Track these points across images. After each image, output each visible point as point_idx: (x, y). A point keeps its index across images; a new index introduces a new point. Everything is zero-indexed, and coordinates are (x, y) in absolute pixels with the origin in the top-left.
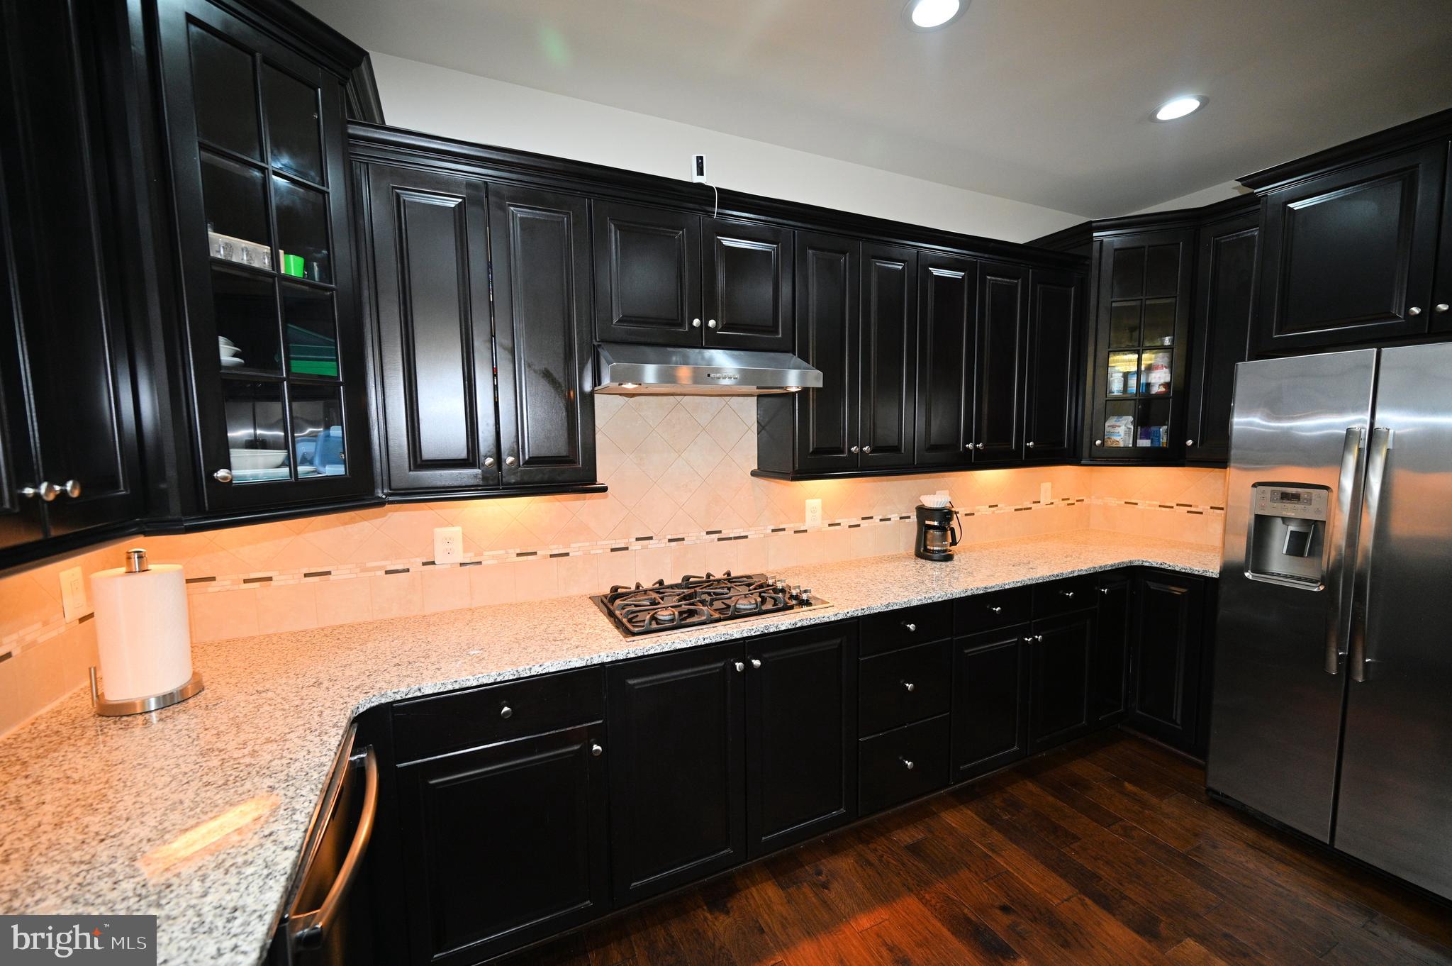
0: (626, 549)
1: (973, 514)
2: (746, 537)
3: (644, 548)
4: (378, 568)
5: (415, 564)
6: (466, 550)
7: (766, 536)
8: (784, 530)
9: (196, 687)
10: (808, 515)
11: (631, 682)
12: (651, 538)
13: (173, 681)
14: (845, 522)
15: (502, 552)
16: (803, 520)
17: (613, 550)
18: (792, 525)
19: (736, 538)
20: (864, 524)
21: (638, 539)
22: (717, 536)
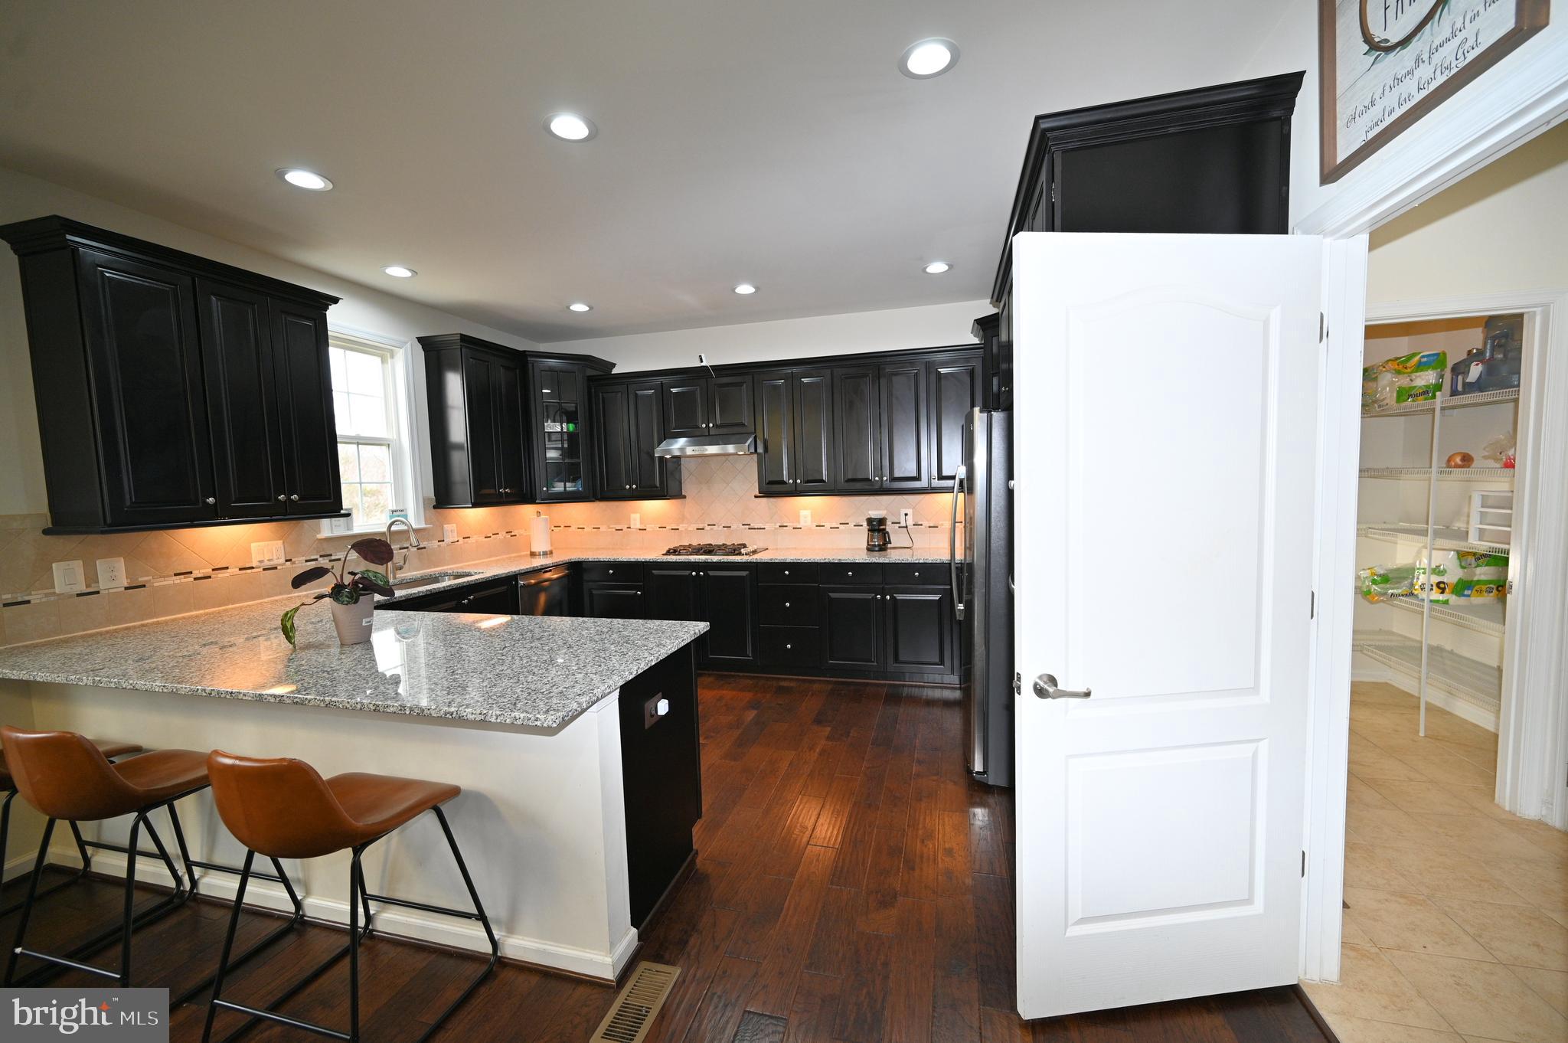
0: (703, 529)
1: (937, 527)
2: (764, 529)
3: (712, 529)
4: (612, 528)
5: (625, 527)
6: (641, 523)
7: (776, 529)
8: (786, 526)
9: (551, 552)
10: (802, 519)
11: (654, 571)
12: (714, 525)
13: (547, 548)
14: (828, 525)
15: (653, 526)
16: (799, 522)
17: (698, 529)
18: (791, 524)
19: (758, 529)
20: (842, 527)
21: (709, 525)
22: (748, 527)
